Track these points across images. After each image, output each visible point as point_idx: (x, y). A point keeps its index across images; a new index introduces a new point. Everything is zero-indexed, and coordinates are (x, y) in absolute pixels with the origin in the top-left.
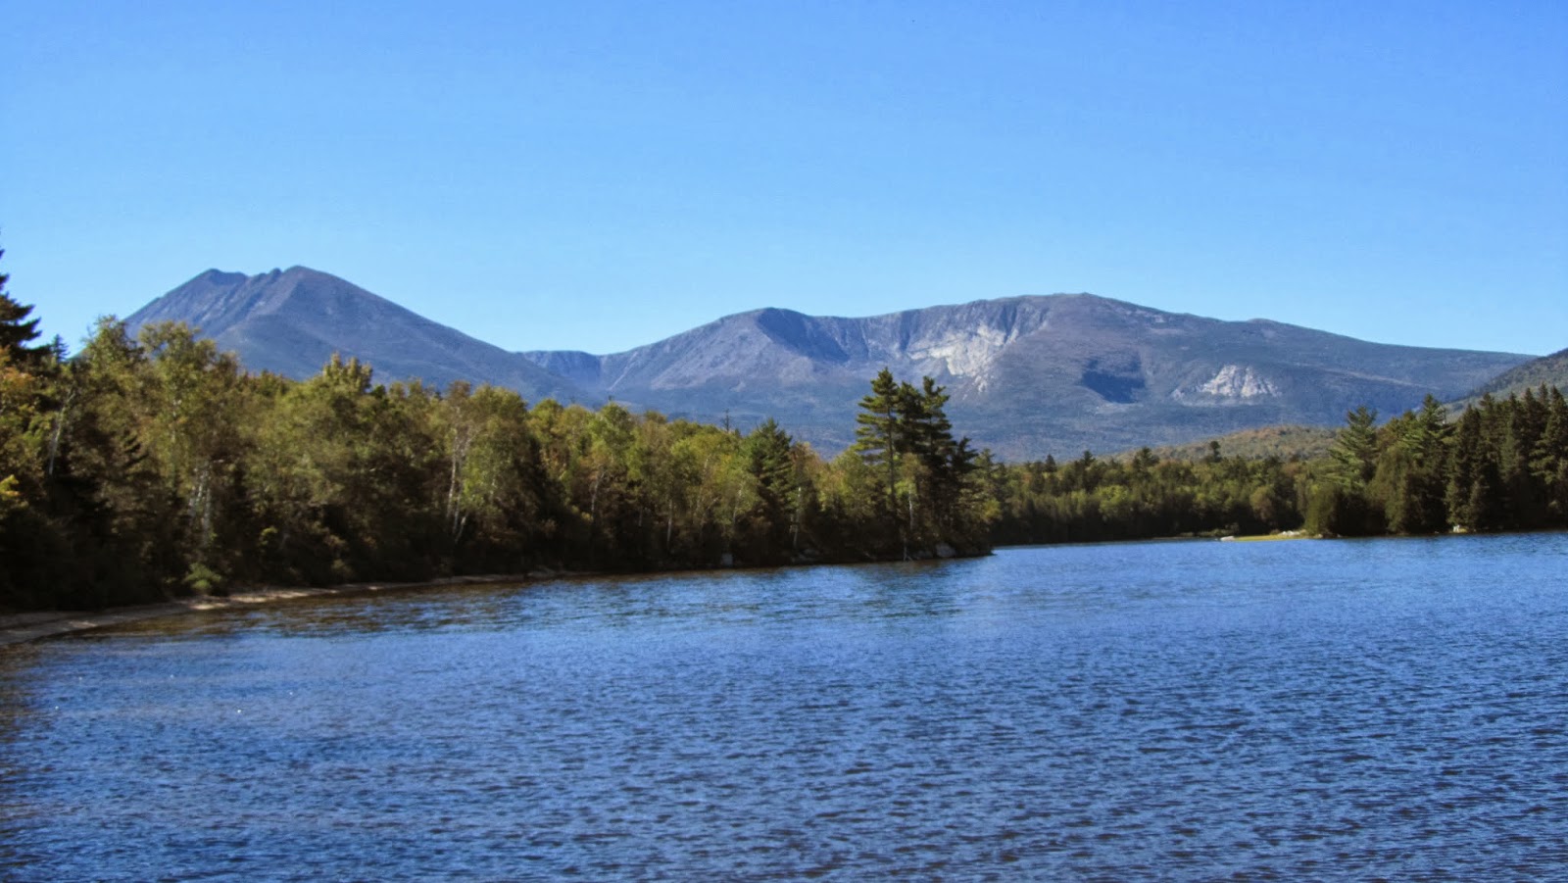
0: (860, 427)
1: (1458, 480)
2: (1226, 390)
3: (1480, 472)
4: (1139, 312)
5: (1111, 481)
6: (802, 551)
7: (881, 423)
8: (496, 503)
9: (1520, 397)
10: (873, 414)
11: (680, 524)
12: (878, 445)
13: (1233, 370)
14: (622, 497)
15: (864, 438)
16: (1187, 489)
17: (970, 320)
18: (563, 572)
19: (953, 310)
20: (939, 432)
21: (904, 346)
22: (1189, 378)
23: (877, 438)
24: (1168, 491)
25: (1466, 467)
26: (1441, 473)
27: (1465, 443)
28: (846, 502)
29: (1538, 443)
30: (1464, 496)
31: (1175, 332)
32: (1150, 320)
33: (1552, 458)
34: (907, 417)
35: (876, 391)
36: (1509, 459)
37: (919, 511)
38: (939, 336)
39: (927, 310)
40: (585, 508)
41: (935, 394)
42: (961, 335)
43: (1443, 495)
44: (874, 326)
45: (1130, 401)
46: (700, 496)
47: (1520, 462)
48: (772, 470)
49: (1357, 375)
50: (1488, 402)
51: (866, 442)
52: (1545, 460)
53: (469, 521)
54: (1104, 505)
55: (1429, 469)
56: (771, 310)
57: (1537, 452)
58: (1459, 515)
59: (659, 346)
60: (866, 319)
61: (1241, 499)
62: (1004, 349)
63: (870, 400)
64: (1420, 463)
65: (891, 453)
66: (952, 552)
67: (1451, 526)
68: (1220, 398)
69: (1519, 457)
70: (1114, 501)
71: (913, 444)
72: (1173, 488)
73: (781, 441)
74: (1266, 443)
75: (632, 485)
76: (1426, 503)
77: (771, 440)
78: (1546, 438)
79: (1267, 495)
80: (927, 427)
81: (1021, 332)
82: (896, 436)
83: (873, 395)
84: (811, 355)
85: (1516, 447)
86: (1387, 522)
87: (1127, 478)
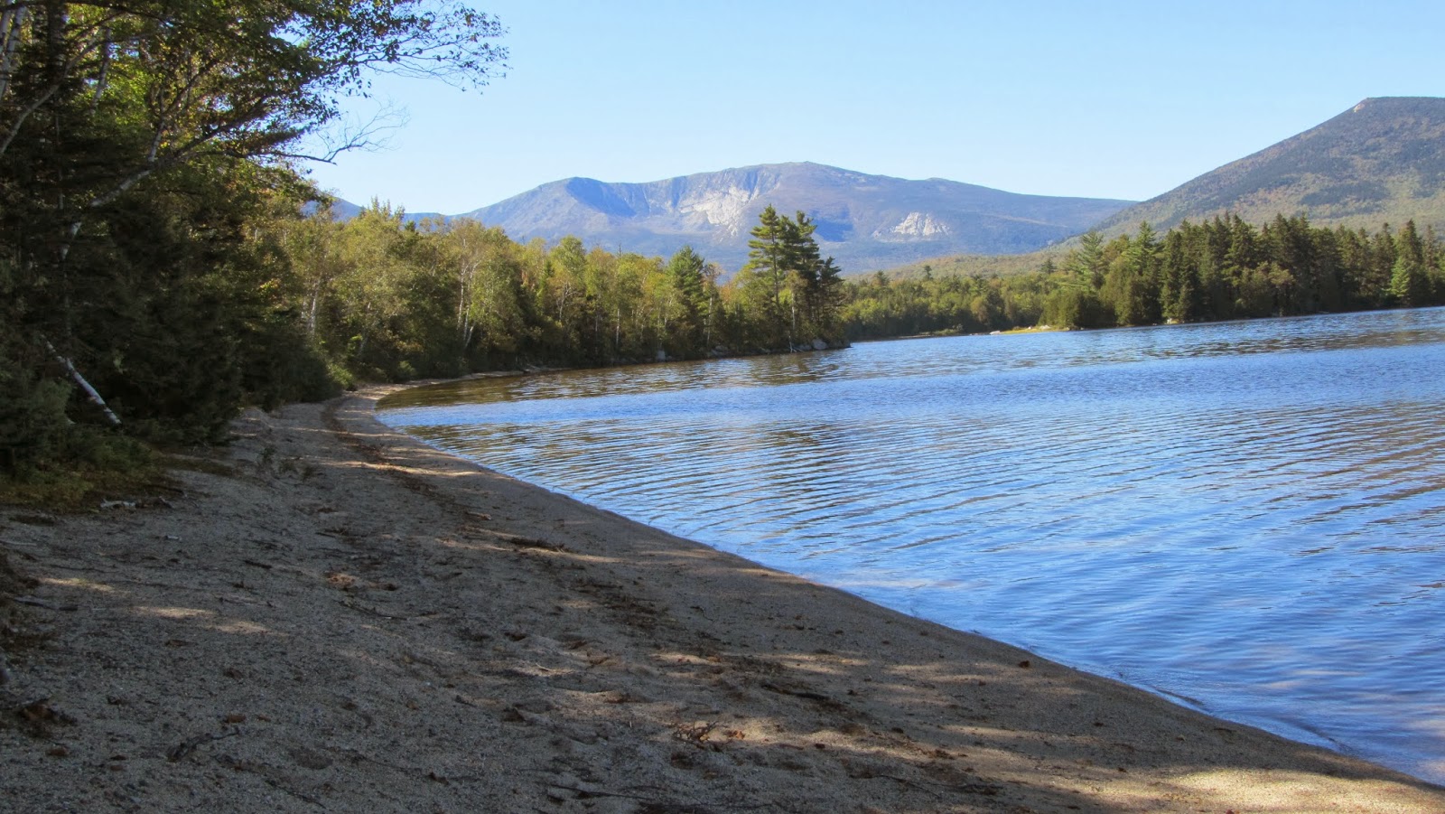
0: (752, 251)
1: (1170, 285)
2: (912, 231)
3: (1186, 279)
4: (847, 174)
5: (864, 296)
6: (714, 347)
7: (768, 247)
8: (495, 314)
9: (1211, 223)
10: (762, 241)
11: (626, 328)
12: (766, 264)
13: (916, 216)
14: (583, 309)
15: (755, 259)
16: (924, 300)
17: (723, 183)
18: (545, 368)
19: (711, 176)
20: (811, 253)
21: (675, 204)
22: (885, 223)
23: (766, 258)
24: (909, 302)
25: (1176, 275)
26: (1156, 280)
27: (1174, 257)
28: (745, 309)
29: (1226, 256)
30: (1175, 297)
31: (874, 188)
32: (855, 180)
33: (1237, 267)
34: (787, 242)
35: (764, 223)
36: (1206, 269)
37: (797, 315)
38: (701, 195)
39: (692, 176)
40: (556, 317)
41: (806, 224)
42: (717, 195)
43: (1158, 296)
44: (653, 189)
45: (842, 240)
46: (640, 307)
47: (1216, 270)
48: (690, 285)
49: (1007, 217)
50: (1185, 226)
51: (757, 262)
52: (1232, 269)
53: (476, 330)
54: (863, 313)
55: (1147, 276)
56: (576, 178)
57: (1225, 263)
58: (1171, 311)
59: (494, 207)
60: (646, 184)
61: (963, 307)
62: (749, 204)
63: (758, 230)
64: (1141, 273)
65: (775, 270)
66: (825, 345)
67: (1166, 319)
68: (908, 236)
69: (1215, 267)
70: (870, 310)
71: (792, 263)
72: (913, 300)
73: (697, 263)
74: (947, 268)
75: (590, 298)
76: (1146, 303)
77: (689, 261)
78: (1232, 252)
79: (983, 303)
80: (802, 249)
81: (761, 192)
82: (779, 257)
83: (761, 226)
84: (606, 212)
85: (1211, 260)
86: (1116, 317)
87: (877, 292)
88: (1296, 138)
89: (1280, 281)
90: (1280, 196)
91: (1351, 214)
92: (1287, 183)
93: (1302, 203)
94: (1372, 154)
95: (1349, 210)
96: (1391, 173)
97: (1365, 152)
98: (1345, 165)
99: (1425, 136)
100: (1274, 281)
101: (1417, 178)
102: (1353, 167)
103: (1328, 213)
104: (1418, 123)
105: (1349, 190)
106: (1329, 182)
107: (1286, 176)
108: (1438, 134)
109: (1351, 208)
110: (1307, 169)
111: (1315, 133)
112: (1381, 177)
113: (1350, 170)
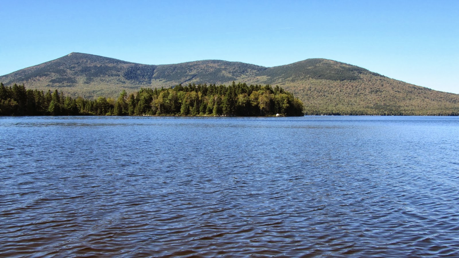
88: (50, 62)
89: (13, 105)
90: (44, 79)
91: (65, 87)
92: (46, 75)
93: (50, 82)
94: (73, 69)
95: (64, 85)
96: (78, 76)
97: (71, 68)
98: (64, 72)
99: (89, 66)
100: (11, 104)
101: (85, 78)
102: (66, 72)
103: (58, 86)
104: (87, 61)
105: (65, 79)
106: (58, 76)
107: (46, 73)
108: (92, 65)
109: (65, 85)
110: (53, 72)
111: (56, 61)
112: (75, 76)
113: (66, 73)
